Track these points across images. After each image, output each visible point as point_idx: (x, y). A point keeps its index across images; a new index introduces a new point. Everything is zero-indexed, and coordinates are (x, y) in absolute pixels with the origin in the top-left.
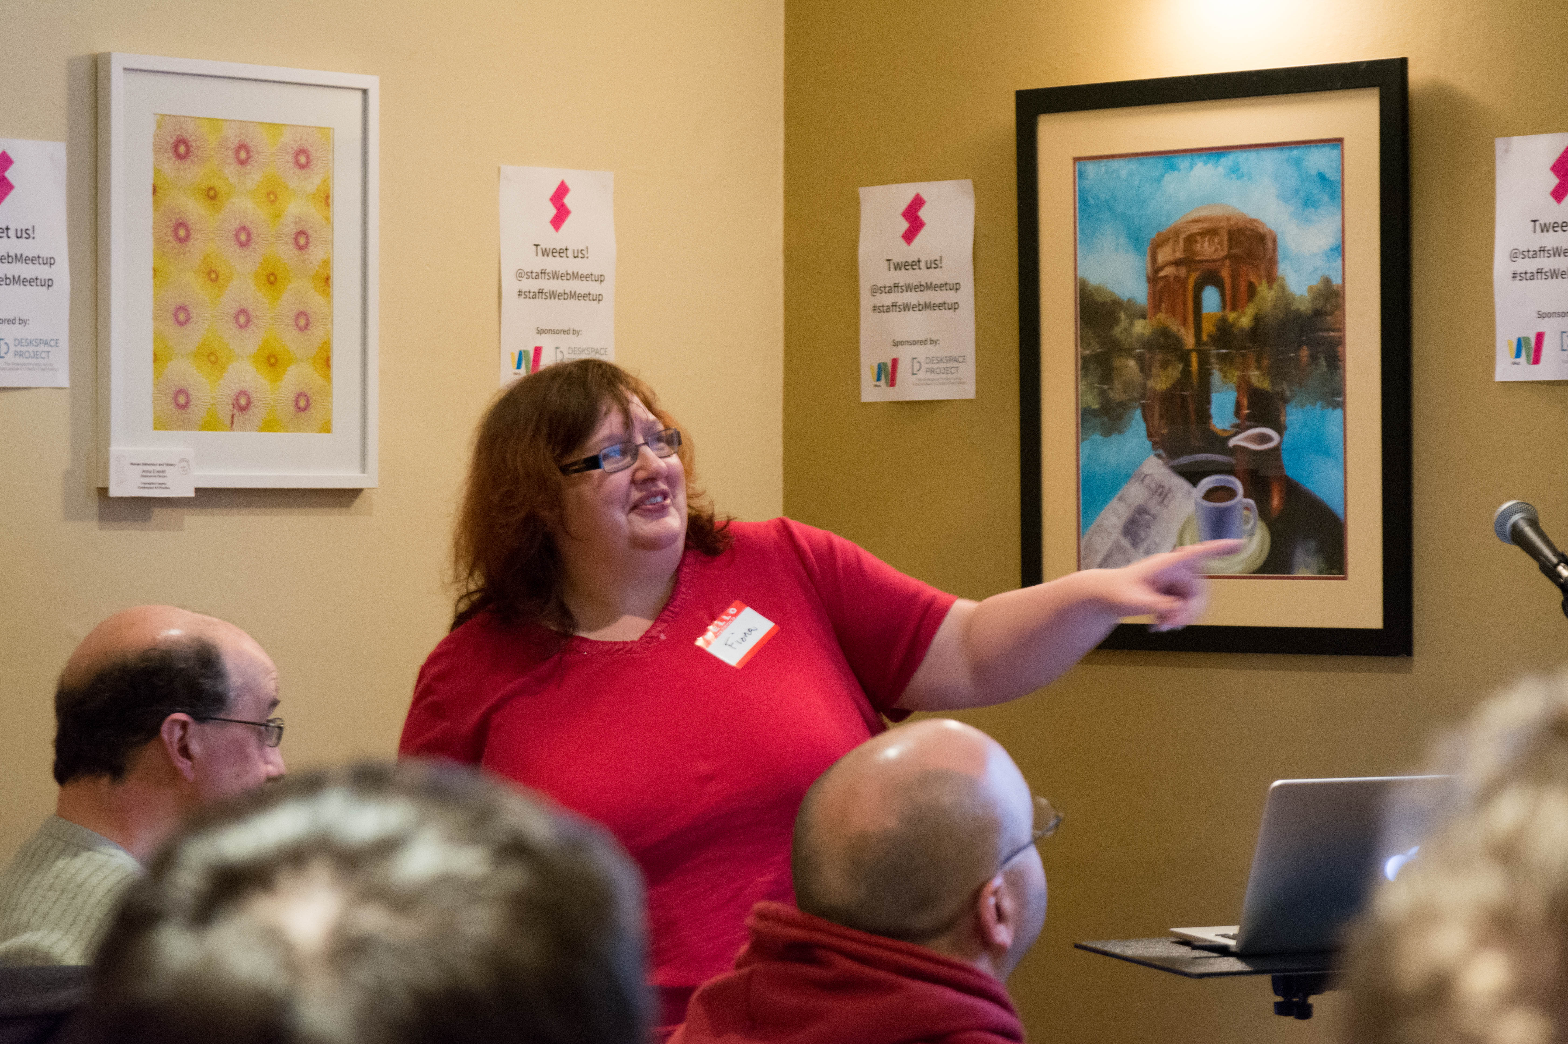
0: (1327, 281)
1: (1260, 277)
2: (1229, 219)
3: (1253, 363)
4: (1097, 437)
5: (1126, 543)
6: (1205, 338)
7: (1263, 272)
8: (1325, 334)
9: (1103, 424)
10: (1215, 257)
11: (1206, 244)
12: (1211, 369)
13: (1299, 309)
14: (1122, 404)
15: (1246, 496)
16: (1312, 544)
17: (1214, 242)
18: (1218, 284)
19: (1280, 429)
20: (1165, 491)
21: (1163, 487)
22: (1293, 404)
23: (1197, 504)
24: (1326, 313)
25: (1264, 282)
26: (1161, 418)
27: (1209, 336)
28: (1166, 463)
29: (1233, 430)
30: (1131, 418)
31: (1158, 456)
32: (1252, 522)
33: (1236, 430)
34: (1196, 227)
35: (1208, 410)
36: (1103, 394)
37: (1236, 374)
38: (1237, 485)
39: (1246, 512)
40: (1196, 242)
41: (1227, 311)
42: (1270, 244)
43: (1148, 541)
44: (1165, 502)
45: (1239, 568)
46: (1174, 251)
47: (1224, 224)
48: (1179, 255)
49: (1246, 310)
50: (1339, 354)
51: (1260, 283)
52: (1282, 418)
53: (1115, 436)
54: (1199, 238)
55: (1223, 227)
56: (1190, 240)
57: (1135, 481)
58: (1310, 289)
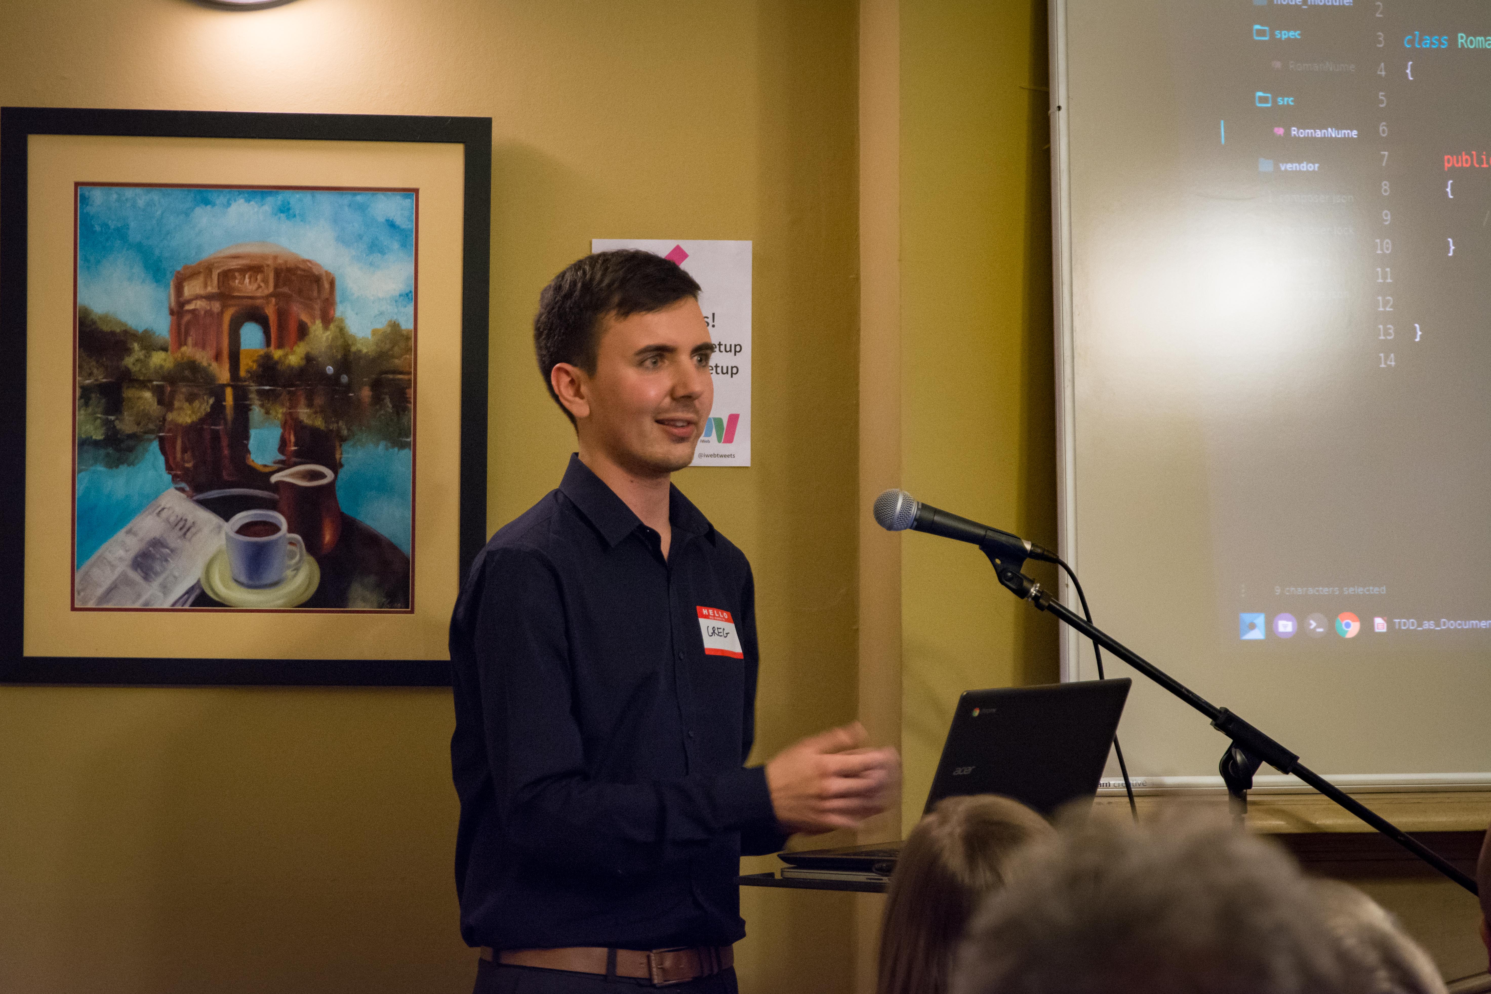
0: (395, 326)
1: (313, 318)
2: (275, 258)
3: (303, 401)
4: (101, 468)
5: (136, 576)
6: (243, 373)
7: (318, 313)
8: (391, 376)
9: (108, 455)
10: (259, 294)
11: (247, 280)
12: (251, 405)
13: (360, 351)
14: (133, 436)
15: (290, 531)
16: (372, 579)
17: (257, 279)
18: (262, 321)
19: (335, 467)
20: (188, 525)
21: (186, 520)
22: (351, 443)
23: (228, 538)
24: (393, 357)
25: (319, 323)
26: (184, 451)
27: (248, 372)
28: (190, 497)
29: (277, 466)
30: (146, 450)
31: (182, 490)
32: (298, 557)
33: (280, 466)
34: (234, 263)
35: (247, 445)
36: (107, 423)
37: (281, 411)
38: (282, 521)
39: (289, 547)
40: (235, 278)
41: (272, 348)
42: (327, 286)
43: (164, 576)
44: (189, 534)
45: (280, 602)
46: (206, 286)
47: (270, 262)
48: (212, 289)
49: (296, 348)
50: (408, 396)
51: (314, 323)
52: (338, 456)
53: (123, 468)
54: (237, 274)
55: (268, 266)
56: (226, 276)
57: (150, 514)
58: (374, 332)
